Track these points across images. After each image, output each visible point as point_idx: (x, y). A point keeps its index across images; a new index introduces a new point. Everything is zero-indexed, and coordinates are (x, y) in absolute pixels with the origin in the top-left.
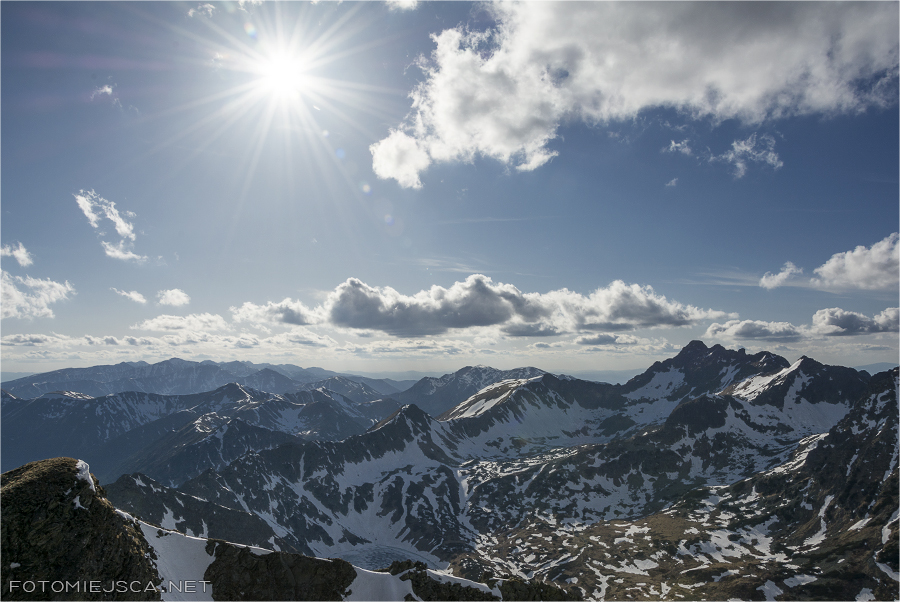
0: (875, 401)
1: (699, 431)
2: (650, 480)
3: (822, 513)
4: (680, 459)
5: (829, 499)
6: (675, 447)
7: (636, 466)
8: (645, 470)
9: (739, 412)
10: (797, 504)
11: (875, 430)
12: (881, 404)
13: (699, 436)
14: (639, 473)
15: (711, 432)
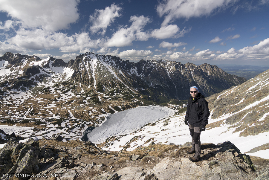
0: (80, 65)
1: (35, 75)
2: (28, 88)
3: (80, 86)
4: (33, 82)
5: (80, 84)
6: (30, 79)
7: (22, 85)
8: (25, 86)
9: (42, 69)
10: (75, 86)
11: (83, 70)
12: (82, 65)
13: (35, 76)
14: (23, 87)
15: (38, 75)
